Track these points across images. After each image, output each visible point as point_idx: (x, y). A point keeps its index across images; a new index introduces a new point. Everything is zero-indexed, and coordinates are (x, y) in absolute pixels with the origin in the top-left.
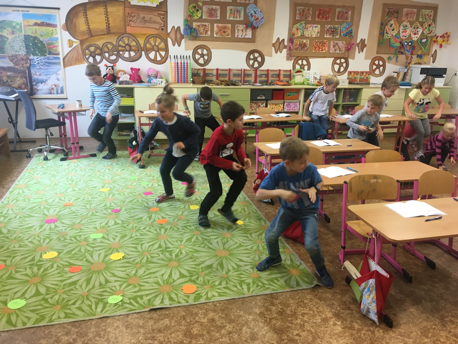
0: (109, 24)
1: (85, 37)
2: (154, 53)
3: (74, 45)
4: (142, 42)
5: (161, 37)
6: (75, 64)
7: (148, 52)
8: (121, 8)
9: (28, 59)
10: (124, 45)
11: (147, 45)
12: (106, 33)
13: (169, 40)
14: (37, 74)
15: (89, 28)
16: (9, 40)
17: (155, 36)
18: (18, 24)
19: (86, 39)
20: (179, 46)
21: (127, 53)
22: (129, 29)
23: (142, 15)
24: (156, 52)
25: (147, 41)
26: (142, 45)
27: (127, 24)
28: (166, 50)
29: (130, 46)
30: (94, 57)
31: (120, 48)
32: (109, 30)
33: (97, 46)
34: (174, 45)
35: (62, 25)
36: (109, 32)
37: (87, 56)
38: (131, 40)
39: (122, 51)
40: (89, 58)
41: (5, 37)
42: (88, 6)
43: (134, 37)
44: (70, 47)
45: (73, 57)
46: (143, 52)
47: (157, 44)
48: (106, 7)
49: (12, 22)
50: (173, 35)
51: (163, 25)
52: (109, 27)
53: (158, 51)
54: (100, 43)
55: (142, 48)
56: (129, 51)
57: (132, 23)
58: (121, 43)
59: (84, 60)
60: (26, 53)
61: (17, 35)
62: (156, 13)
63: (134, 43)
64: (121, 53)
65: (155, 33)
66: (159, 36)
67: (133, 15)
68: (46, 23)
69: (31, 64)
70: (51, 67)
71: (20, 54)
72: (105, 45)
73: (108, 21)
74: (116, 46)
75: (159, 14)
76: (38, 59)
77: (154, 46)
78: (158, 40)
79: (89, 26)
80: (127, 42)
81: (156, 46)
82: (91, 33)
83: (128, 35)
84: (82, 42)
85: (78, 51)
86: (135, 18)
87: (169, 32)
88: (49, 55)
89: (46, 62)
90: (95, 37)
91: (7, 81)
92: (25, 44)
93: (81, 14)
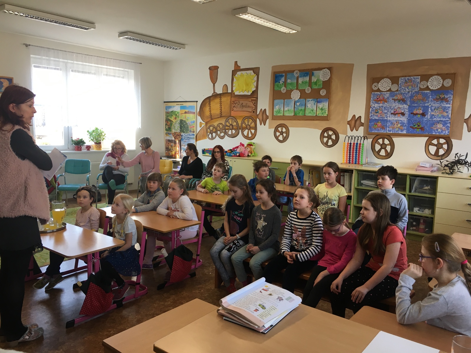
0: (221, 110)
1: (208, 120)
2: (247, 130)
3: (203, 126)
4: (240, 122)
5: (252, 119)
6: (202, 139)
7: (243, 130)
8: (229, 98)
9: (180, 135)
10: (229, 125)
11: (243, 124)
12: (219, 116)
13: (258, 120)
14: (184, 145)
15: (211, 114)
16: (174, 123)
17: (248, 118)
18: (178, 113)
19: (209, 121)
20: (265, 125)
21: (230, 131)
22: (233, 113)
23: (241, 102)
24: (248, 130)
25: (243, 122)
26: (240, 125)
27: (232, 109)
28: (255, 128)
29: (232, 126)
30: (212, 134)
31: (227, 127)
32: (222, 114)
33: (214, 126)
34: (261, 125)
35: (198, 112)
36: (221, 116)
37: (208, 134)
38: (233, 121)
39: (228, 129)
40: (209, 134)
41: (172, 121)
42: (211, 98)
43: (235, 118)
44: (200, 127)
45: (201, 134)
46: (240, 130)
47: (249, 124)
48: (221, 98)
49: (176, 111)
50: (260, 116)
51: (254, 109)
52: (221, 112)
53: (249, 129)
54: (216, 124)
55: (240, 127)
56: (232, 130)
57: (235, 108)
58: (227, 124)
59: (207, 136)
60: (180, 131)
61: (177, 120)
62: (250, 100)
63: (235, 124)
64: (227, 131)
65: (249, 115)
66: (251, 118)
67: (236, 102)
68: (190, 111)
69: (181, 138)
70: (190, 141)
71: (177, 131)
72: (218, 125)
73: (221, 108)
74: (224, 126)
75: (252, 100)
76: (185, 135)
77: (247, 125)
78: (251, 121)
79: (211, 112)
80: (231, 123)
81: (249, 125)
82: (212, 118)
83: (232, 118)
84: (206, 123)
85: (204, 130)
86: (237, 104)
87: (258, 114)
88: (190, 132)
89: (188, 137)
90: (214, 120)
91: (171, 149)
92: (180, 125)
93: (208, 104)
